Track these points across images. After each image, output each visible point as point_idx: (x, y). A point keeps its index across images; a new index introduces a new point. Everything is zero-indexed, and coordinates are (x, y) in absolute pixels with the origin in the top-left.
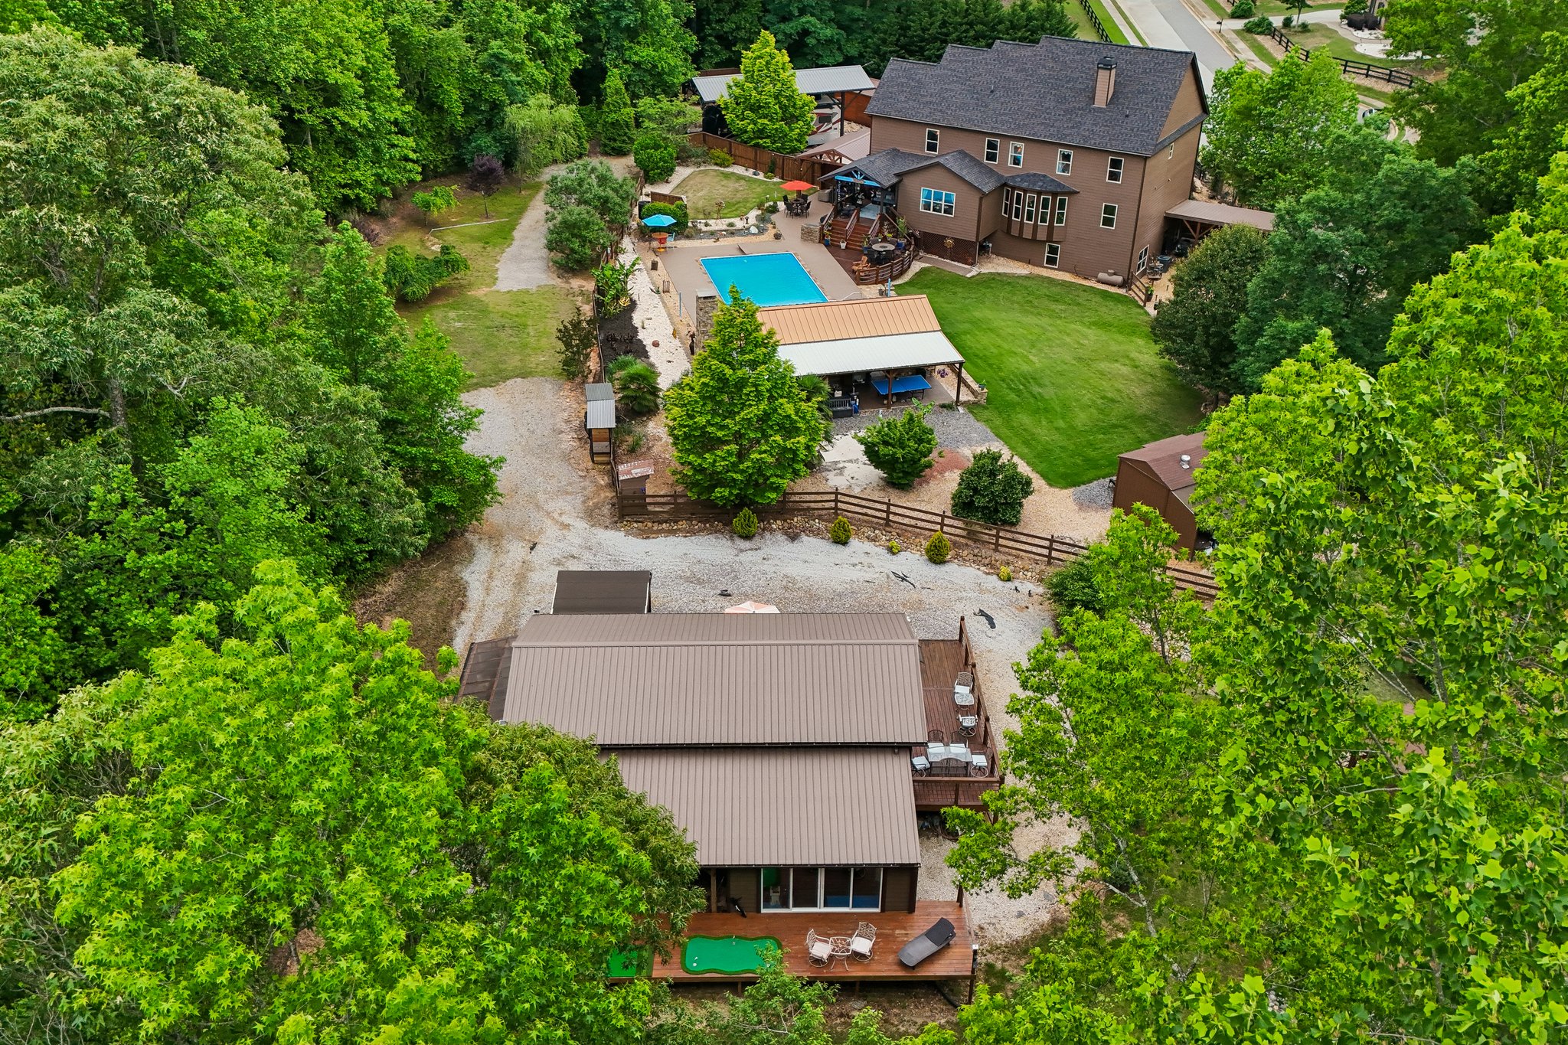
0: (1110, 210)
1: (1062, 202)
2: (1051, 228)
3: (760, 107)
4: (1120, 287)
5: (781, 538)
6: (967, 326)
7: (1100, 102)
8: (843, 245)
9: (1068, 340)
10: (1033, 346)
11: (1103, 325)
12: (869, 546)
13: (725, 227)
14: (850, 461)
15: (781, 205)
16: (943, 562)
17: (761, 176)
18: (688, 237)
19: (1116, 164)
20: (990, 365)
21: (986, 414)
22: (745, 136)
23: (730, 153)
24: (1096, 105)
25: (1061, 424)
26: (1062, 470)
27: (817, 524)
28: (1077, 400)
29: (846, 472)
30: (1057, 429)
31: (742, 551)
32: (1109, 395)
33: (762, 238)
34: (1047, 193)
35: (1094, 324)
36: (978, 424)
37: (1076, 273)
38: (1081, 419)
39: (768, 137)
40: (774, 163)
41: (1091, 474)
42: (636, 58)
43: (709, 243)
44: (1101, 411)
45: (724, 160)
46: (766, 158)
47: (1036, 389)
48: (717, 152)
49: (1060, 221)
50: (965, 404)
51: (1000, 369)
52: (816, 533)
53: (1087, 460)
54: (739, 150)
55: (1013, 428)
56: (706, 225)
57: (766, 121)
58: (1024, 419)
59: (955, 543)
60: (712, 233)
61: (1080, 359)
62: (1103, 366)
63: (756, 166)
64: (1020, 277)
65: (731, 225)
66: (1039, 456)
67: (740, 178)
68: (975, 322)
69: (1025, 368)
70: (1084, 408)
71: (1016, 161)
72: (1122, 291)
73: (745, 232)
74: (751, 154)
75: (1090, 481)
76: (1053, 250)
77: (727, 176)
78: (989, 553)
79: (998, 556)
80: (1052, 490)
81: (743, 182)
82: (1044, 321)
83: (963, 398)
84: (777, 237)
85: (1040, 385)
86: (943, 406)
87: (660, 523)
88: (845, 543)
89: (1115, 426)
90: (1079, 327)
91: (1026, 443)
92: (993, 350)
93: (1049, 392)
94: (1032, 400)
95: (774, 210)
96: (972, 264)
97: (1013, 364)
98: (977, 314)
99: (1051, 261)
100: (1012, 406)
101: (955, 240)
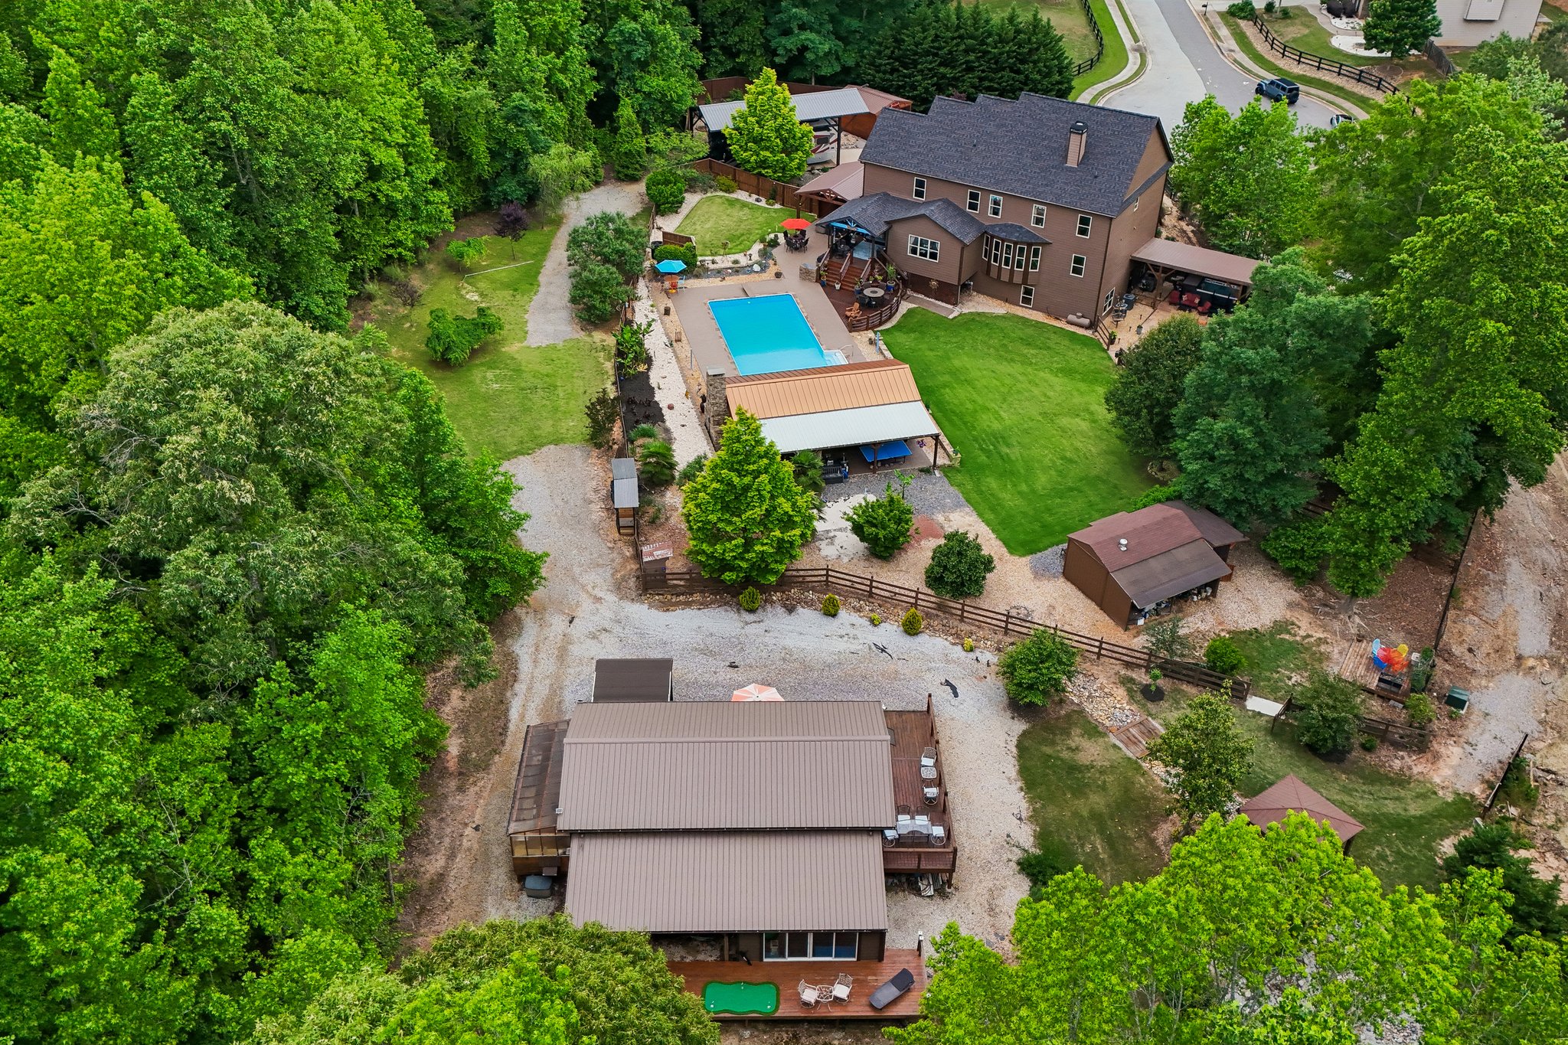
0: (1079, 261)
1: (1036, 252)
2: (1026, 273)
3: (762, 140)
4: (1087, 328)
5: (780, 610)
6: (947, 378)
7: (1072, 162)
8: (838, 287)
9: (1036, 391)
10: (1005, 400)
11: (1068, 372)
12: (855, 618)
13: (730, 265)
14: (840, 530)
15: (782, 239)
16: (916, 634)
17: (763, 203)
18: (697, 276)
19: (1084, 221)
20: (965, 423)
21: (959, 477)
22: (748, 166)
23: (734, 179)
24: (1068, 165)
25: (1024, 487)
26: (1022, 537)
27: (811, 595)
28: (1039, 461)
29: (837, 541)
30: (1019, 493)
31: (747, 623)
32: (1068, 455)
33: (765, 276)
34: (1022, 243)
35: (1061, 370)
36: (952, 489)
37: (1048, 313)
38: (1042, 481)
39: (769, 167)
40: (775, 191)
41: (1046, 541)
42: (646, 89)
43: (715, 282)
44: (1060, 473)
45: (730, 186)
46: (768, 186)
47: (1005, 450)
48: (722, 179)
49: (1034, 266)
50: (942, 468)
51: (974, 428)
52: (810, 604)
53: (1043, 526)
54: (743, 177)
55: (981, 493)
56: (713, 262)
58: (992, 483)
59: (927, 614)
60: (719, 271)
61: (1044, 414)
62: (1065, 421)
63: (758, 192)
64: (997, 317)
65: (736, 262)
66: (1002, 523)
67: (744, 205)
68: (954, 373)
69: (996, 426)
70: (1045, 469)
71: (995, 212)
72: (1089, 333)
73: (747, 270)
74: (754, 181)
75: (1046, 549)
76: (1028, 292)
77: (732, 203)
78: (956, 623)
79: (965, 627)
80: (1013, 558)
81: (746, 210)
82: (1016, 369)
83: (939, 462)
84: (778, 275)
85: (1008, 445)
86: (922, 470)
87: (678, 595)
88: (834, 616)
89: (1071, 489)
90: (1047, 375)
91: (993, 509)
92: (969, 406)
93: (1014, 453)
94: (1000, 462)
95: (774, 243)
96: (955, 304)
97: (987, 422)
98: (957, 363)
99: (1026, 301)
100: (982, 468)
101: (940, 282)
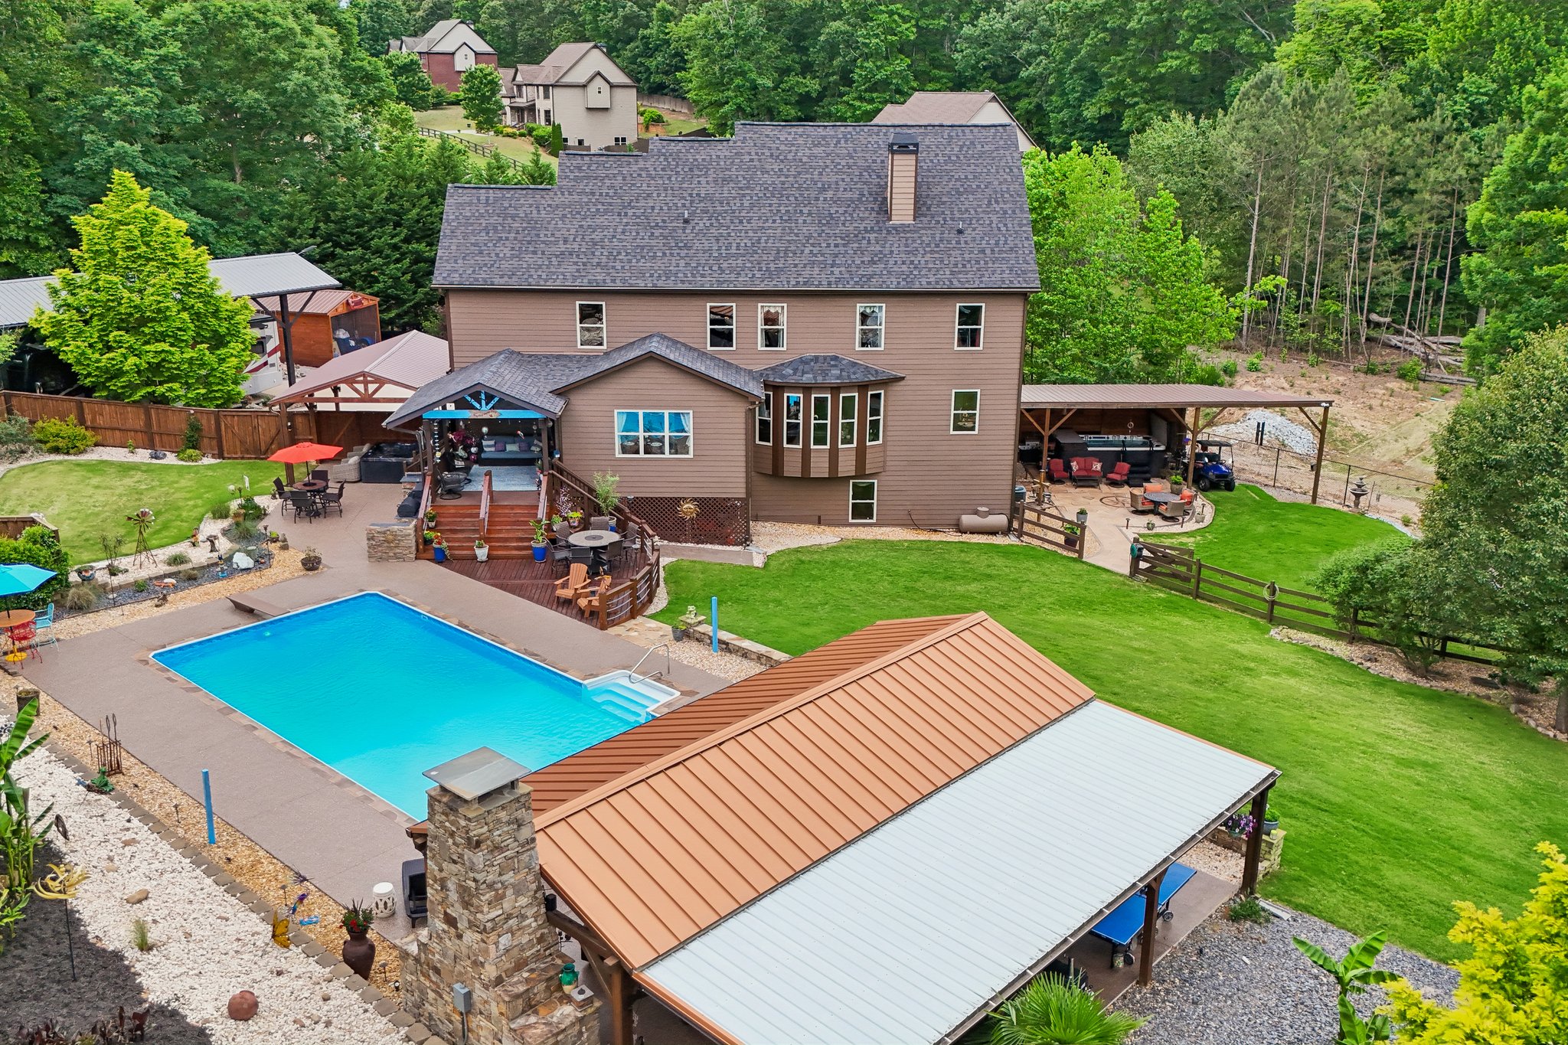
0: (967, 400)
1: (876, 401)
2: (861, 452)
3: (144, 321)
4: (1007, 531)
7: (902, 210)
8: (482, 553)
13: (164, 569)
17: (171, 459)
18: (79, 608)
19: (970, 316)
22: (115, 385)
23: (83, 424)
24: (896, 220)
33: (276, 573)
34: (849, 387)
37: (915, 525)
39: (172, 379)
40: (195, 428)
43: (145, 610)
45: (73, 438)
46: (176, 423)
48: (53, 425)
49: (875, 436)
54: (107, 414)
56: (114, 571)
57: (166, 346)
60: (140, 589)
63: (151, 440)
65: (178, 560)
67: (125, 469)
71: (772, 339)
72: (1012, 540)
73: (221, 569)
74: (134, 418)
76: (865, 492)
77: (93, 468)
81: (139, 475)
84: (311, 564)
95: (255, 513)
96: (743, 543)
99: (863, 512)
101: (701, 502)
